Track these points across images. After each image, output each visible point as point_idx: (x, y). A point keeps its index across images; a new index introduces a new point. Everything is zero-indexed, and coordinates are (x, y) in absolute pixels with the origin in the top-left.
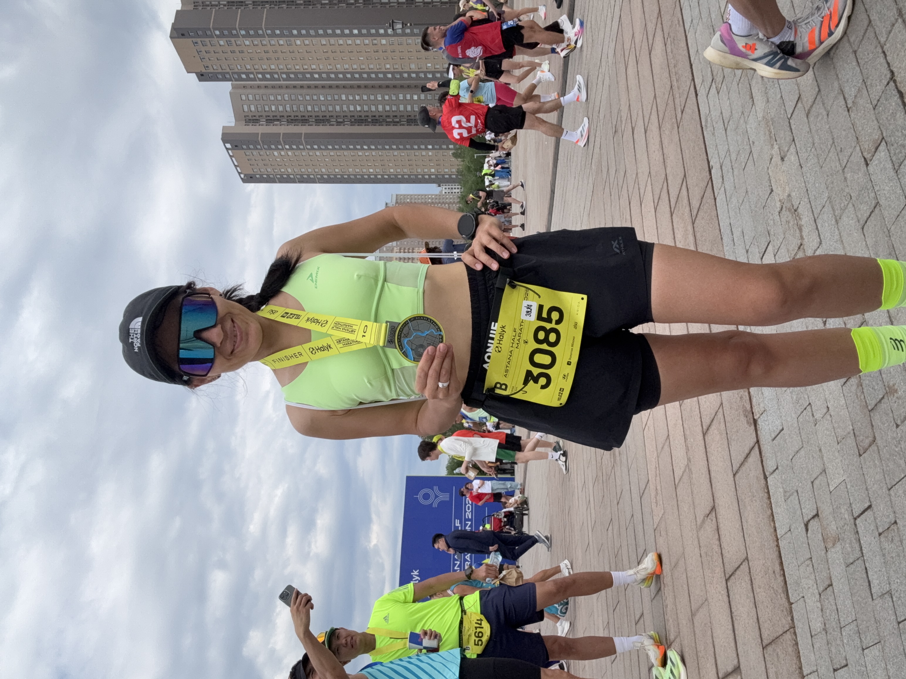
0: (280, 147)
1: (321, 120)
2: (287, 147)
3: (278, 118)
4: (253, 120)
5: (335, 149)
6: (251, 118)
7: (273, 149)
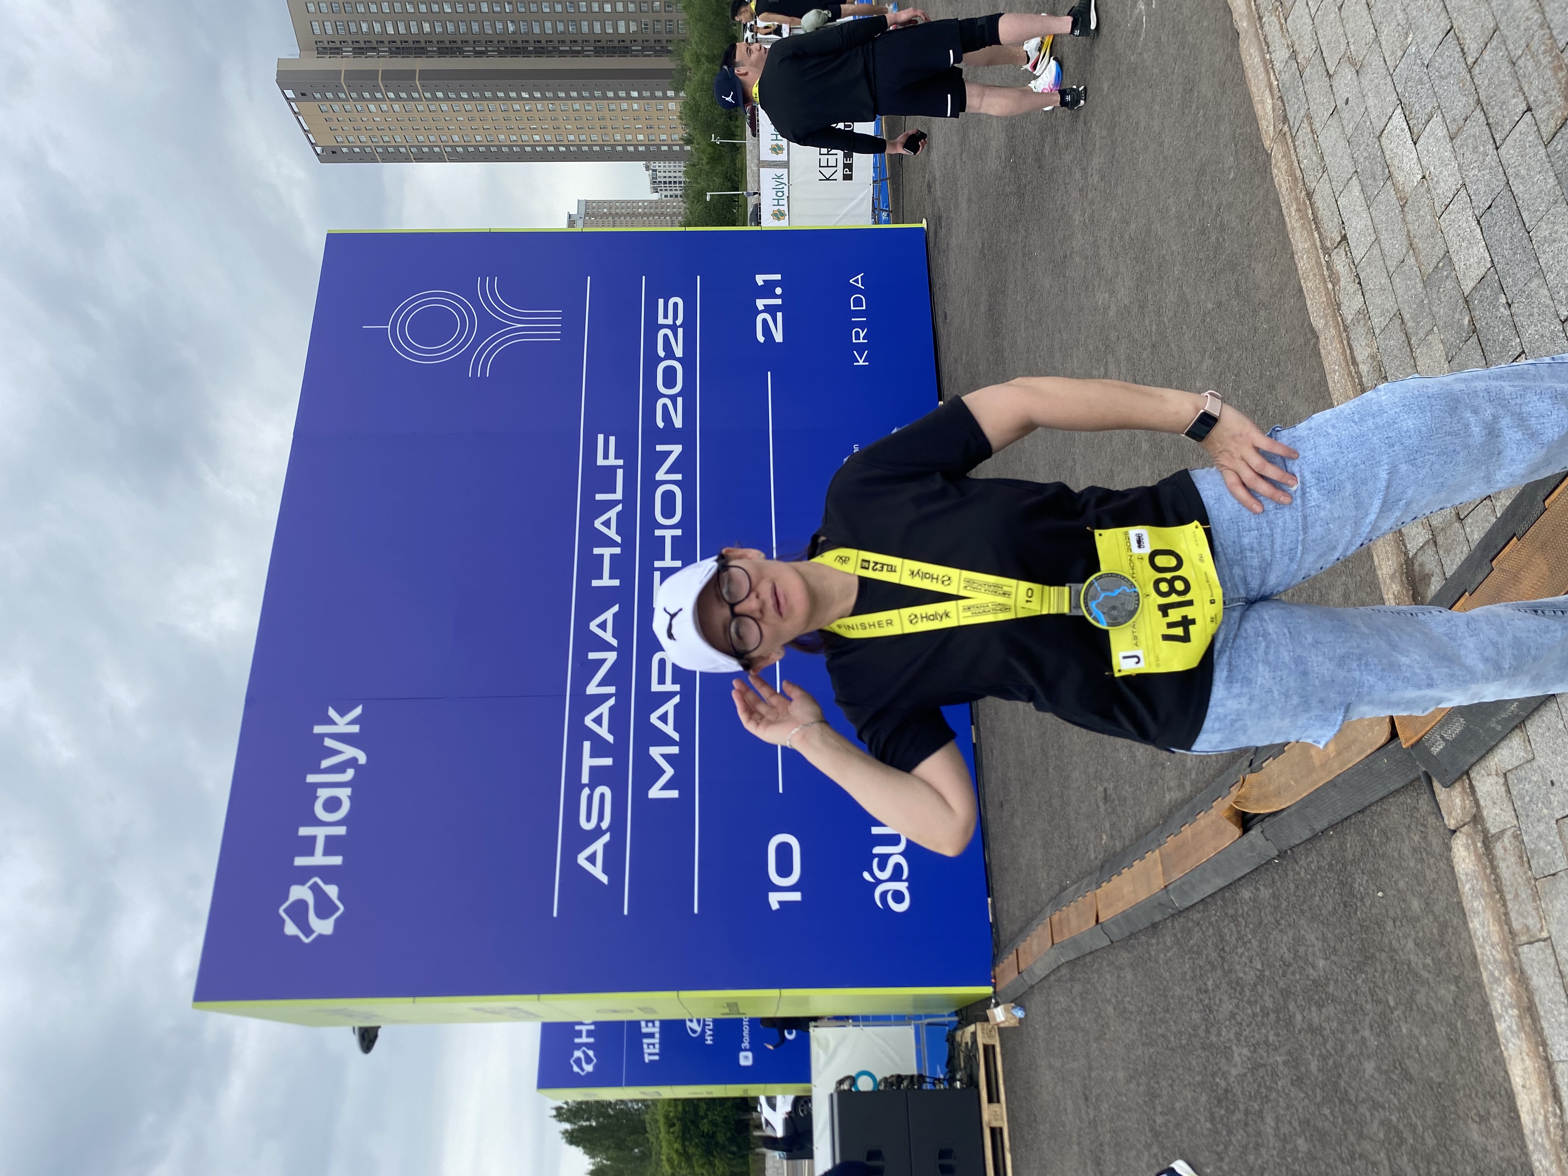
0: (378, 95)
1: (447, 48)
2: (391, 95)
3: (374, 45)
4: (331, 49)
5: (474, 99)
6: (326, 45)
7: (368, 100)
